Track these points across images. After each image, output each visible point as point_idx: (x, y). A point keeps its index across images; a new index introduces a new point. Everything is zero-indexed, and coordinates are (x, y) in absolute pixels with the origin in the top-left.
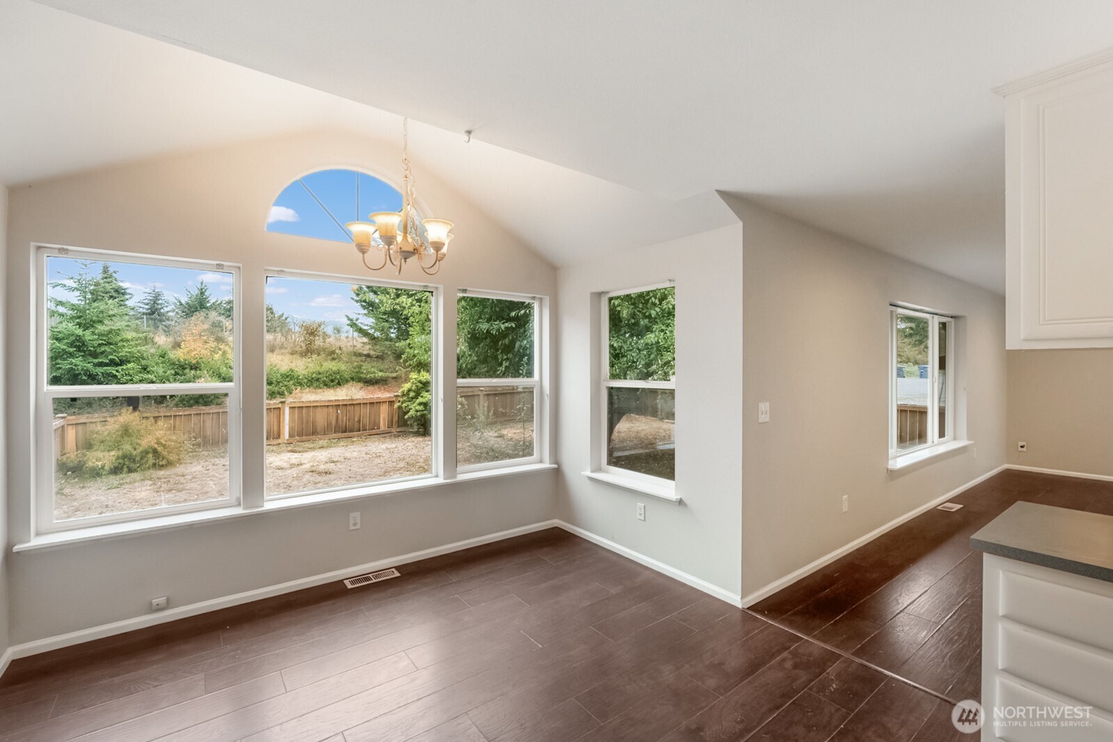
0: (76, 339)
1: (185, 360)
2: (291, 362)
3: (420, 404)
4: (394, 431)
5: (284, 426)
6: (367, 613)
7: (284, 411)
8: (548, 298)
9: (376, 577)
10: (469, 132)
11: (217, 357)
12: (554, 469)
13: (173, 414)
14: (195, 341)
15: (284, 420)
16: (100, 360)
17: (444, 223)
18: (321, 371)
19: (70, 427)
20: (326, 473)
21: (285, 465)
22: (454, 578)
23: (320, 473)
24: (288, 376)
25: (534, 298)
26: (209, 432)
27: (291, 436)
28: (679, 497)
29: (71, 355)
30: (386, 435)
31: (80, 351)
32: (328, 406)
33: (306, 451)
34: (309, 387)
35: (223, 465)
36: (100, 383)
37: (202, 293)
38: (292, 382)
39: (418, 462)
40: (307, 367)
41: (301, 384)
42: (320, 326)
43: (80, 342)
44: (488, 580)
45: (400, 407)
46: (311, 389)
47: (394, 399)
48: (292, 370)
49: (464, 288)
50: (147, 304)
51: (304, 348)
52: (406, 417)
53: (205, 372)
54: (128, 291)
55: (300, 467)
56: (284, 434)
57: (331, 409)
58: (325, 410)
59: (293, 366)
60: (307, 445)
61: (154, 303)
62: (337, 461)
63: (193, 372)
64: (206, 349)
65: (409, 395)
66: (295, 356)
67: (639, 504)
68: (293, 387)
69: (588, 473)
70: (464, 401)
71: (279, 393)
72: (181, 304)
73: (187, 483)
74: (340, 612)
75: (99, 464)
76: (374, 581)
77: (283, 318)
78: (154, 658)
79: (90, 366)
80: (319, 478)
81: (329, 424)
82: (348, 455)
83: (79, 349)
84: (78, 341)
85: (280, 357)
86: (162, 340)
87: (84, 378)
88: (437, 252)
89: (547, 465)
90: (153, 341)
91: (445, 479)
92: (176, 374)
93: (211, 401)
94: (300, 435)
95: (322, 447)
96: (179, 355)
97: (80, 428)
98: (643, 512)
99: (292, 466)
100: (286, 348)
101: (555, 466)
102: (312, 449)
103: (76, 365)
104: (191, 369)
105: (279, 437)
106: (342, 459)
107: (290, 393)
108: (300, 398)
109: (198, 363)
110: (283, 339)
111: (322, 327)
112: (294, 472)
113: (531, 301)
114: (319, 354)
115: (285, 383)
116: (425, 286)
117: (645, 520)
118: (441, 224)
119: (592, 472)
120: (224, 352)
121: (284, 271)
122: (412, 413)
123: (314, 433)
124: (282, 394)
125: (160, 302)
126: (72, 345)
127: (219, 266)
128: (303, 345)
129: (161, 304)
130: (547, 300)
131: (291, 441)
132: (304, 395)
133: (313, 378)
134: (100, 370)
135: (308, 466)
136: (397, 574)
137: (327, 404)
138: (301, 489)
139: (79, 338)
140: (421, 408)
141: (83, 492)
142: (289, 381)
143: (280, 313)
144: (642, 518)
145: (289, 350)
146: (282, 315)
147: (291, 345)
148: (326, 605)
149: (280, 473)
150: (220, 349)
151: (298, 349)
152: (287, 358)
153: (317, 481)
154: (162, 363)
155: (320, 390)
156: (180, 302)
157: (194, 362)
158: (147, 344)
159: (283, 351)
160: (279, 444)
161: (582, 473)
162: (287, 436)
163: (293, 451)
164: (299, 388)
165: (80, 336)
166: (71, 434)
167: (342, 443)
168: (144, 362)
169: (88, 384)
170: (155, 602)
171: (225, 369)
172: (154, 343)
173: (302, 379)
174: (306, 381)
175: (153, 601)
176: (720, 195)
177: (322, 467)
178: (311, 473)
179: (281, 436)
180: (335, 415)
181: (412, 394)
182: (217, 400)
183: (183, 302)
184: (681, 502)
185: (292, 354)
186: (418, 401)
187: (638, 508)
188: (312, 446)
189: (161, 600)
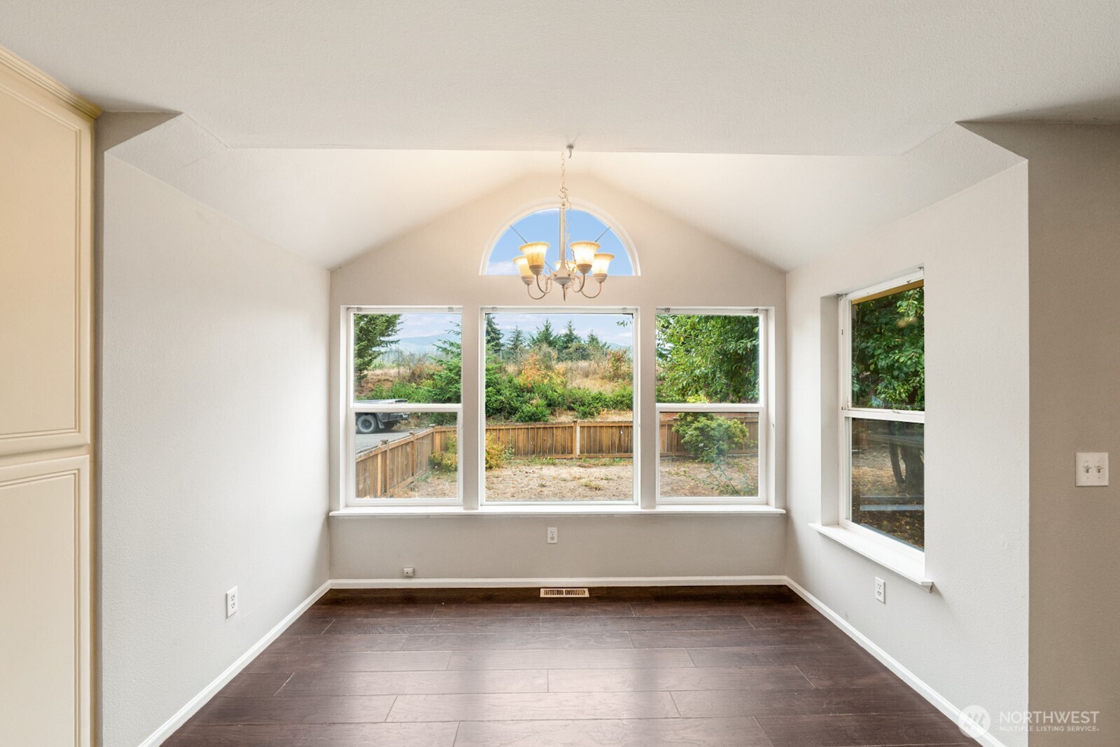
1: (524, 385)
2: (602, 386)
3: (696, 429)
4: (673, 455)
5: (575, 443)
6: (541, 624)
7: (576, 429)
8: (773, 308)
9: (568, 593)
10: (571, 147)
11: (546, 381)
12: (781, 514)
13: (498, 428)
14: (531, 369)
15: (576, 437)
17: (587, 243)
18: (625, 394)
19: (437, 434)
20: (596, 489)
21: (569, 478)
22: (635, 613)
23: (591, 488)
24: (597, 399)
25: (756, 310)
26: (521, 445)
27: (582, 452)
28: (931, 581)
30: (665, 458)
32: (612, 427)
33: (590, 467)
34: (614, 408)
35: (527, 473)
37: (547, 330)
38: (600, 404)
39: (683, 489)
40: (614, 391)
41: (607, 406)
42: (625, 352)
44: (668, 625)
45: (677, 431)
46: (617, 411)
47: (673, 423)
48: (601, 394)
49: (667, 307)
50: (512, 341)
51: (612, 373)
52: (682, 441)
53: (537, 394)
54: (501, 332)
55: (579, 481)
56: (576, 450)
57: (614, 430)
58: (610, 430)
59: (601, 390)
60: (592, 461)
61: (517, 340)
62: (611, 479)
63: (529, 394)
64: (539, 375)
65: (686, 419)
66: (605, 381)
67: (876, 577)
68: (601, 409)
69: (818, 526)
70: (744, 427)
71: (589, 414)
72: (534, 339)
73: (498, 483)
74: (522, 616)
75: (449, 462)
76: (564, 596)
77: (606, 347)
78: (391, 612)
80: (589, 493)
81: (613, 444)
82: (622, 474)
85: (593, 382)
86: (511, 369)
88: (584, 274)
89: (773, 508)
90: (505, 370)
91: (642, 508)
92: (518, 396)
93: (540, 419)
94: (589, 452)
95: (605, 465)
96: (519, 381)
97: (443, 434)
98: (882, 591)
99: (575, 479)
100: (598, 374)
101: (784, 511)
102: (596, 465)
104: (528, 392)
105: (572, 453)
106: (615, 478)
107: (599, 414)
108: (607, 418)
109: (533, 387)
110: (596, 365)
111: (627, 353)
112: (571, 485)
113: (755, 315)
114: (624, 379)
115: (595, 405)
116: (624, 309)
117: (885, 603)
118: (585, 245)
119: (825, 525)
120: (551, 378)
121: (496, 308)
122: (687, 438)
123: (601, 451)
124: (592, 415)
125: (520, 338)
127: (450, 309)
128: (612, 370)
129: (521, 341)
130: (772, 310)
131: (582, 456)
132: (610, 416)
133: (618, 401)
135: (583, 481)
136: (587, 595)
137: (611, 425)
138: (571, 499)
140: (697, 433)
141: (437, 482)
142: (598, 403)
143: (604, 342)
144: (881, 598)
145: (600, 375)
146: (605, 344)
147: (602, 371)
148: (515, 607)
149: (563, 484)
150: (548, 375)
151: (607, 374)
152: (599, 382)
153: (585, 495)
154: (510, 387)
155: (624, 412)
156: (533, 338)
157: (530, 386)
158: (501, 372)
159: (595, 376)
160: (572, 459)
161: (810, 525)
162: (578, 452)
163: (580, 466)
164: (606, 409)
166: (438, 438)
167: (622, 463)
168: (498, 387)
170: (406, 570)
171: (551, 392)
172: (506, 372)
173: (608, 402)
174: (611, 403)
175: (405, 569)
176: (966, 128)
177: (593, 484)
178: (584, 487)
179: (574, 451)
180: (618, 435)
181: (689, 419)
182: (544, 418)
183: (535, 338)
184: (932, 588)
185: (602, 379)
186: (694, 425)
187: (876, 585)
188: (596, 463)
189: (410, 570)
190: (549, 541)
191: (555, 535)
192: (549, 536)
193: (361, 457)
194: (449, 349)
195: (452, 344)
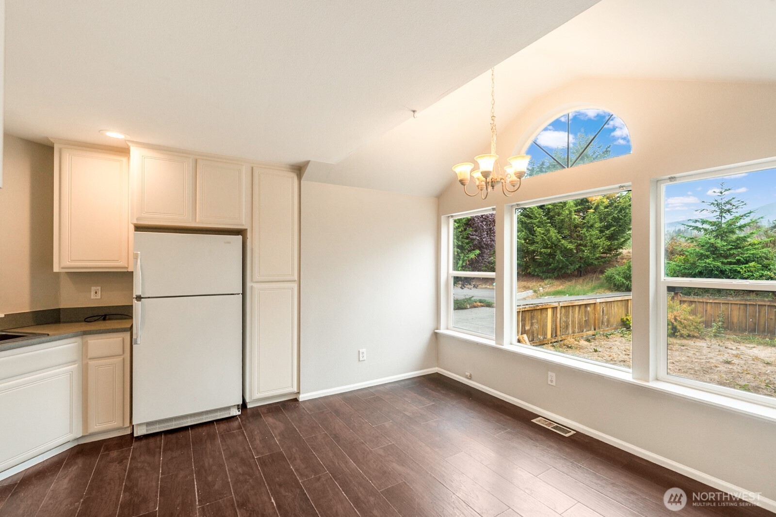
0: (710, 246)
9: (555, 428)
16: (729, 260)
29: (708, 257)
31: (714, 254)
36: (729, 277)
43: (713, 248)
76: (549, 428)
79: (719, 264)
83: (713, 253)
84: (712, 247)
87: (716, 272)
103: (709, 264)
126: (708, 250)
134: (728, 267)
139: (712, 245)
165: (713, 243)
169: (719, 277)
175: (466, 373)
189: (468, 374)
190: (549, 383)
191: (554, 380)
192: (549, 379)
193: (525, 308)
194: (701, 227)
195: (703, 222)
